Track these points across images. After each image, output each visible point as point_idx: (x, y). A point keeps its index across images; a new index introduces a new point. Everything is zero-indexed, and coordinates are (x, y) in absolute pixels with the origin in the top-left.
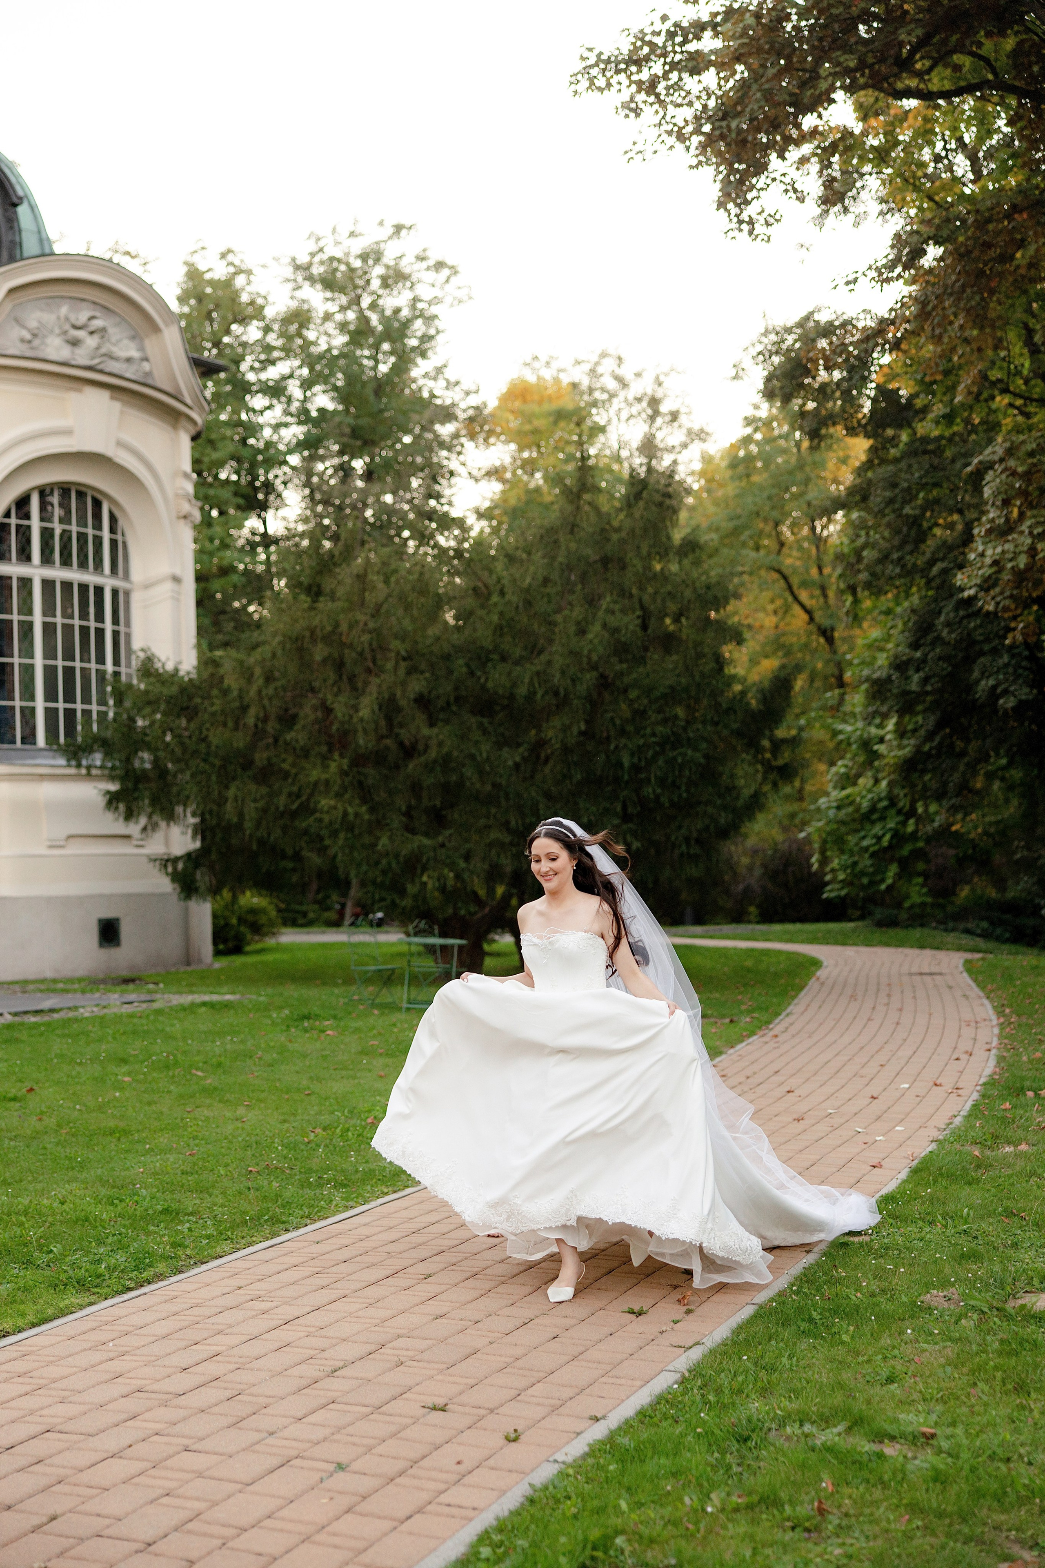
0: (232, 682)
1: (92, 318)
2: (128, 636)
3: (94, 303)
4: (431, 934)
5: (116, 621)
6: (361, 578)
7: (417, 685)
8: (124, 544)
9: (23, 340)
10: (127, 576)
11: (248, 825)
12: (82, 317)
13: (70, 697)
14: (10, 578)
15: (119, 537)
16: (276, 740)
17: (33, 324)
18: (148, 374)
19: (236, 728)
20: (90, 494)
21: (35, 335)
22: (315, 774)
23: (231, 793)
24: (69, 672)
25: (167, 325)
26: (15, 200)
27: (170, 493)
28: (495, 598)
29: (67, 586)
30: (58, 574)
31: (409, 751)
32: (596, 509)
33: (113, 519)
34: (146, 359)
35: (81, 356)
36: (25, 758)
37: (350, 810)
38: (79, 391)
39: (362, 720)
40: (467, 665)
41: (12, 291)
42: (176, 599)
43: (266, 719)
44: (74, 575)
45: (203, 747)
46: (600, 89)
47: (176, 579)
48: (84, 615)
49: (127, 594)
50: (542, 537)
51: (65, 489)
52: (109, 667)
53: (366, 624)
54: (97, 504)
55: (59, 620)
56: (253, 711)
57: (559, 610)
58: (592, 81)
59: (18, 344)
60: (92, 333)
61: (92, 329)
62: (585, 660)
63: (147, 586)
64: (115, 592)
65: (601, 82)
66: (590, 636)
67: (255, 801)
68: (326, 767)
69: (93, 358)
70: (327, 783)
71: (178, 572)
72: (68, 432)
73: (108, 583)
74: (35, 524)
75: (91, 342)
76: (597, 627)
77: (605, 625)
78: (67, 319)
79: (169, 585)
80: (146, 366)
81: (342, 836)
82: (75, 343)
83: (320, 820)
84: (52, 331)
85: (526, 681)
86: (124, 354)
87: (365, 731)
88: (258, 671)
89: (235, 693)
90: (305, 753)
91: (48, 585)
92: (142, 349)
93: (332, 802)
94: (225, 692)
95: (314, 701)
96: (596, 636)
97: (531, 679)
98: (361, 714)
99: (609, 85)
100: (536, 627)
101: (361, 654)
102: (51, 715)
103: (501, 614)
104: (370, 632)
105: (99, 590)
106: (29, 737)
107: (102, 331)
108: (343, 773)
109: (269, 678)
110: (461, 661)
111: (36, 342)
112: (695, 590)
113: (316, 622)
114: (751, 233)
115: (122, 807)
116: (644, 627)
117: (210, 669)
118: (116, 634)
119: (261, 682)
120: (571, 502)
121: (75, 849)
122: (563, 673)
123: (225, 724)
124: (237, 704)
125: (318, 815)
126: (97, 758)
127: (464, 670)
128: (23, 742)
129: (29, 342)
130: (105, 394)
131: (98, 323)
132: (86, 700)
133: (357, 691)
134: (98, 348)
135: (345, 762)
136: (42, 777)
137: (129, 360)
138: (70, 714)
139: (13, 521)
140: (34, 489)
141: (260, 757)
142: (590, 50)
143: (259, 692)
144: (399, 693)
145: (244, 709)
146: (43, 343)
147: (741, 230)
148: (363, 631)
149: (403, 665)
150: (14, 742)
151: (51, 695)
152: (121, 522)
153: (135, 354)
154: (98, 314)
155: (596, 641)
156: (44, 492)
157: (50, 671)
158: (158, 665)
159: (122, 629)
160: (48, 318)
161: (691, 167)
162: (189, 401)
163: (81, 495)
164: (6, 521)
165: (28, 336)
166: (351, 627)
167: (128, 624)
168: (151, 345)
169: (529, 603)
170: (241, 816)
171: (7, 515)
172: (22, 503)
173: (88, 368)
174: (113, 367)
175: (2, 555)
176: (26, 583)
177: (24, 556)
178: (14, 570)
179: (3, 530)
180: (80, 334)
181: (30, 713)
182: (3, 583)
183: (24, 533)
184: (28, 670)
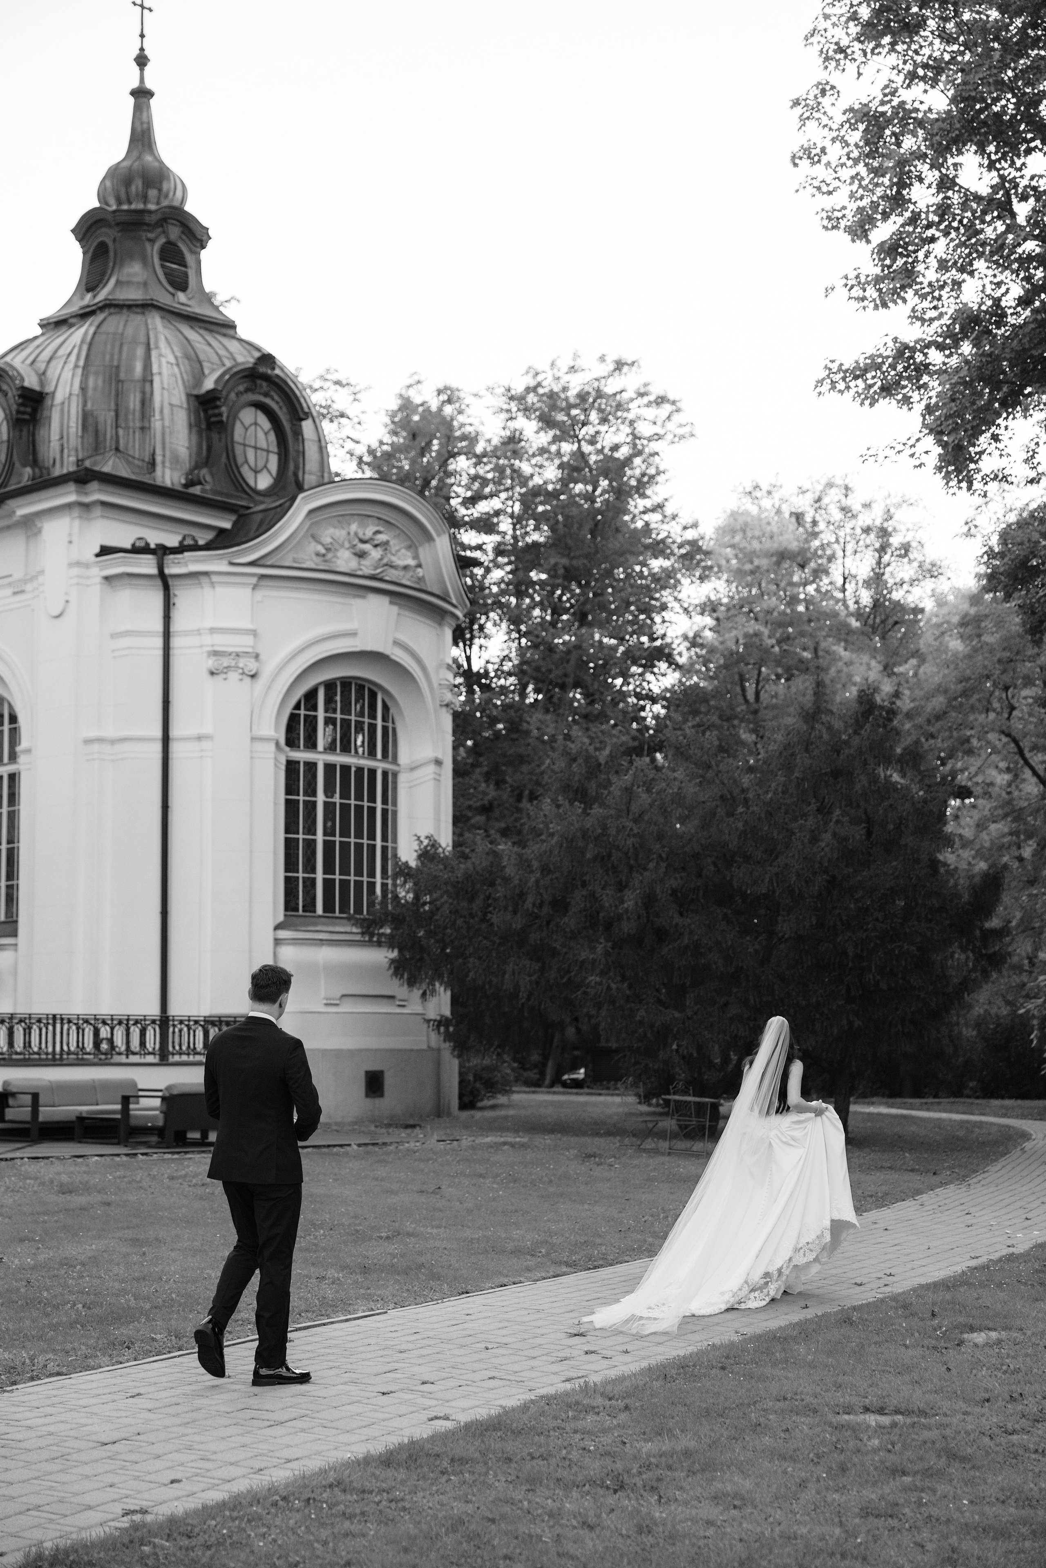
1: (378, 532)
2: (395, 813)
3: (378, 518)
4: (686, 1093)
5: (385, 801)
6: (628, 791)
7: (673, 882)
8: (394, 730)
9: (318, 554)
10: (395, 761)
11: (523, 995)
12: (369, 532)
13: (345, 870)
14: (298, 762)
15: (390, 725)
16: (548, 923)
17: (328, 540)
18: (421, 579)
19: (515, 912)
20: (367, 685)
21: (328, 550)
22: (583, 955)
23: (509, 967)
24: (345, 846)
25: (439, 535)
26: (302, 416)
27: (435, 685)
28: (740, 809)
29: (346, 769)
30: (339, 759)
31: (661, 935)
32: (829, 728)
33: (386, 708)
34: (419, 566)
35: (367, 567)
36: (308, 925)
37: (614, 986)
38: (363, 597)
39: (627, 910)
40: (715, 865)
41: (311, 512)
42: (437, 781)
43: (541, 905)
44: (352, 760)
46: (840, 391)
47: (438, 762)
48: (359, 797)
49: (395, 775)
50: (781, 753)
51: (346, 683)
52: (379, 842)
53: (631, 829)
54: (373, 696)
55: (337, 799)
56: (530, 899)
57: (795, 819)
58: (833, 383)
59: (314, 557)
60: (376, 546)
61: (376, 542)
62: (817, 865)
63: (412, 769)
64: (385, 774)
65: (841, 386)
66: (823, 844)
67: (530, 975)
68: (593, 949)
69: (376, 568)
70: (594, 961)
71: (440, 756)
72: (353, 634)
73: (380, 766)
74: (321, 714)
75: (376, 554)
76: (827, 837)
77: (835, 835)
78: (356, 534)
79: (432, 768)
80: (419, 573)
81: (605, 1007)
82: (361, 555)
83: (585, 993)
84: (342, 546)
85: (767, 880)
86: (401, 563)
87: (628, 919)
88: (535, 864)
89: (517, 882)
90: (573, 936)
91: (330, 768)
92: (416, 557)
93: (598, 979)
94: (507, 880)
95: (584, 892)
96: (827, 846)
97: (771, 880)
98: (625, 905)
99: (848, 388)
100: (775, 834)
101: (626, 854)
102: (329, 885)
103: (746, 823)
104: (635, 836)
105: (372, 772)
106: (310, 906)
107: (385, 545)
108: (607, 954)
109: (546, 870)
110: (709, 860)
111: (329, 556)
112: (913, 803)
114: (969, 488)
115: (405, 975)
116: (869, 833)
117: (490, 858)
118: (385, 812)
119: (537, 874)
120: (806, 721)
121: (347, 1007)
122: (798, 875)
123: (506, 908)
124: (517, 891)
125: (583, 989)
126: (387, 930)
127: (712, 868)
128: (304, 911)
129: (324, 555)
130: (385, 600)
131: (382, 538)
132: (359, 872)
133: (621, 887)
134: (381, 559)
135: (610, 944)
136: (322, 942)
137: (406, 568)
138: (345, 885)
139: (302, 712)
140: (320, 684)
141: (534, 937)
142: (832, 361)
143: (537, 882)
144: (658, 890)
145: (522, 895)
146: (336, 557)
147: (960, 488)
148: (629, 835)
149: (663, 865)
150: (297, 910)
151: (329, 868)
152: (392, 711)
153: (412, 562)
154: (382, 529)
155: (827, 849)
156: (330, 686)
157: (329, 847)
158: (437, 849)
159: (390, 807)
160: (340, 533)
161: (915, 467)
162: (454, 601)
163: (360, 688)
164: (297, 712)
165: (323, 551)
166: (619, 831)
167: (395, 803)
168: (424, 552)
169: (770, 814)
170: (517, 987)
171: (297, 706)
172: (310, 697)
173: (372, 578)
174: (392, 575)
175: (291, 742)
176: (311, 767)
177: (311, 744)
178: (302, 756)
179: (293, 720)
180: (367, 547)
181: (310, 884)
182: (291, 767)
183: (311, 723)
184: (310, 845)
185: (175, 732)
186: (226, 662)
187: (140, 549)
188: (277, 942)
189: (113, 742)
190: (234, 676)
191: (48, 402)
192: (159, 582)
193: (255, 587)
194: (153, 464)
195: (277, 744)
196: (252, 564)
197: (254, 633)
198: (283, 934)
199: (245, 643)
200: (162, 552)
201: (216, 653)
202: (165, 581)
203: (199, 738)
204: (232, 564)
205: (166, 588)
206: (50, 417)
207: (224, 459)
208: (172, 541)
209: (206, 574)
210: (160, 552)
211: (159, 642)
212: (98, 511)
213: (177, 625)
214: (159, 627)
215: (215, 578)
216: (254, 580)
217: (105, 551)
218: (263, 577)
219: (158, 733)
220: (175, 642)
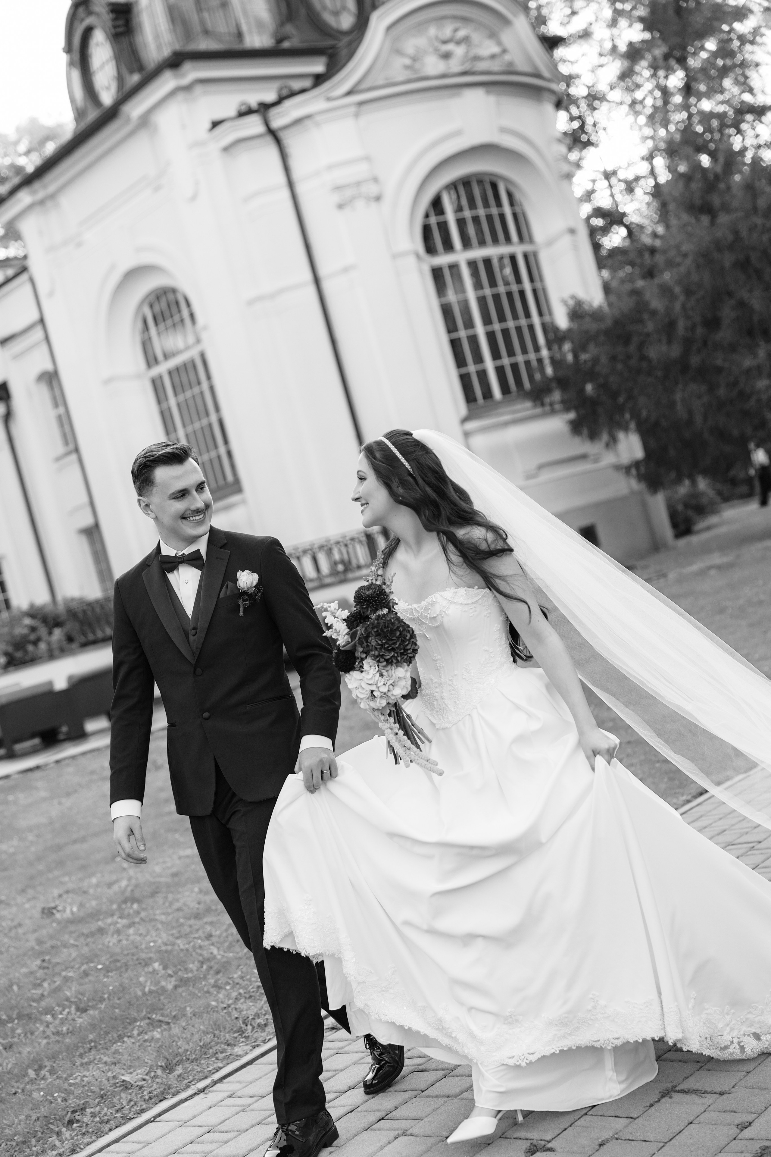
0: (656, 304)
1: (456, 30)
2: (544, 290)
3: (454, 17)
5: (532, 280)
8: (524, 213)
9: (407, 67)
10: (531, 241)
12: (447, 31)
13: (511, 353)
14: (442, 267)
15: (518, 209)
16: (705, 343)
17: (411, 51)
18: (511, 64)
20: (486, 178)
21: (414, 60)
23: (678, 396)
24: (505, 332)
25: (514, 17)
27: (549, 160)
29: (488, 262)
30: (478, 253)
33: (510, 195)
34: (505, 51)
35: (455, 65)
36: (489, 412)
38: (459, 95)
41: (389, 28)
42: (575, 248)
43: (693, 327)
44: (491, 251)
45: (644, 365)
47: (572, 231)
48: (507, 283)
49: (535, 254)
51: (466, 182)
52: (536, 319)
54: (494, 187)
55: (488, 292)
59: (404, 71)
60: (459, 43)
61: (458, 39)
63: (550, 243)
64: (526, 256)
69: (464, 64)
71: (571, 225)
72: (458, 133)
73: (518, 249)
74: (451, 217)
75: (459, 51)
78: (436, 37)
79: (567, 239)
80: (507, 57)
82: (446, 56)
84: (427, 52)
86: (487, 53)
88: (677, 290)
90: (733, 348)
91: (472, 264)
92: (499, 43)
102: (500, 371)
105: (513, 258)
106: (488, 394)
107: (466, 40)
111: (417, 65)
113: (719, 234)
115: (585, 431)
118: (535, 291)
119: (682, 298)
121: (546, 476)
126: (557, 396)
128: (484, 400)
129: (412, 66)
130: (481, 92)
131: (461, 33)
132: (525, 351)
134: (467, 53)
136: (508, 424)
137: (493, 56)
138: (515, 367)
139: (433, 220)
140: (442, 188)
146: (423, 64)
150: (478, 401)
151: (496, 355)
152: (517, 196)
153: (495, 49)
154: (459, 26)
156: (452, 188)
157: (491, 336)
158: (586, 307)
159: (538, 285)
160: (422, 41)
162: (546, 77)
163: (480, 182)
164: (428, 221)
165: (409, 62)
167: (541, 279)
168: (506, 37)
171: (427, 216)
172: (437, 204)
173: (464, 73)
174: (482, 66)
175: (430, 249)
176: (454, 267)
177: (448, 246)
178: (443, 260)
179: (427, 231)
180: (450, 47)
181: (483, 375)
182: (437, 274)
183: (443, 227)
184: (473, 340)
185: (323, 271)
186: (349, 193)
187: (245, 112)
188: (467, 435)
189: (272, 296)
190: (360, 204)
191: (135, 10)
192: (269, 139)
193: (357, 115)
194: (240, 35)
195: (418, 256)
196: (350, 93)
197: (367, 159)
198: (471, 425)
199: (361, 170)
200: (264, 108)
201: (338, 188)
202: (273, 134)
203: (346, 270)
204: (329, 99)
205: (278, 141)
206: (140, 25)
207: (303, 12)
208: (270, 97)
209: (309, 117)
210: (262, 110)
211: (286, 193)
212: (199, 89)
213: (297, 173)
214: (281, 178)
215: (318, 118)
216: (353, 109)
217: (215, 124)
218: (361, 104)
219: (308, 276)
220: (301, 189)
